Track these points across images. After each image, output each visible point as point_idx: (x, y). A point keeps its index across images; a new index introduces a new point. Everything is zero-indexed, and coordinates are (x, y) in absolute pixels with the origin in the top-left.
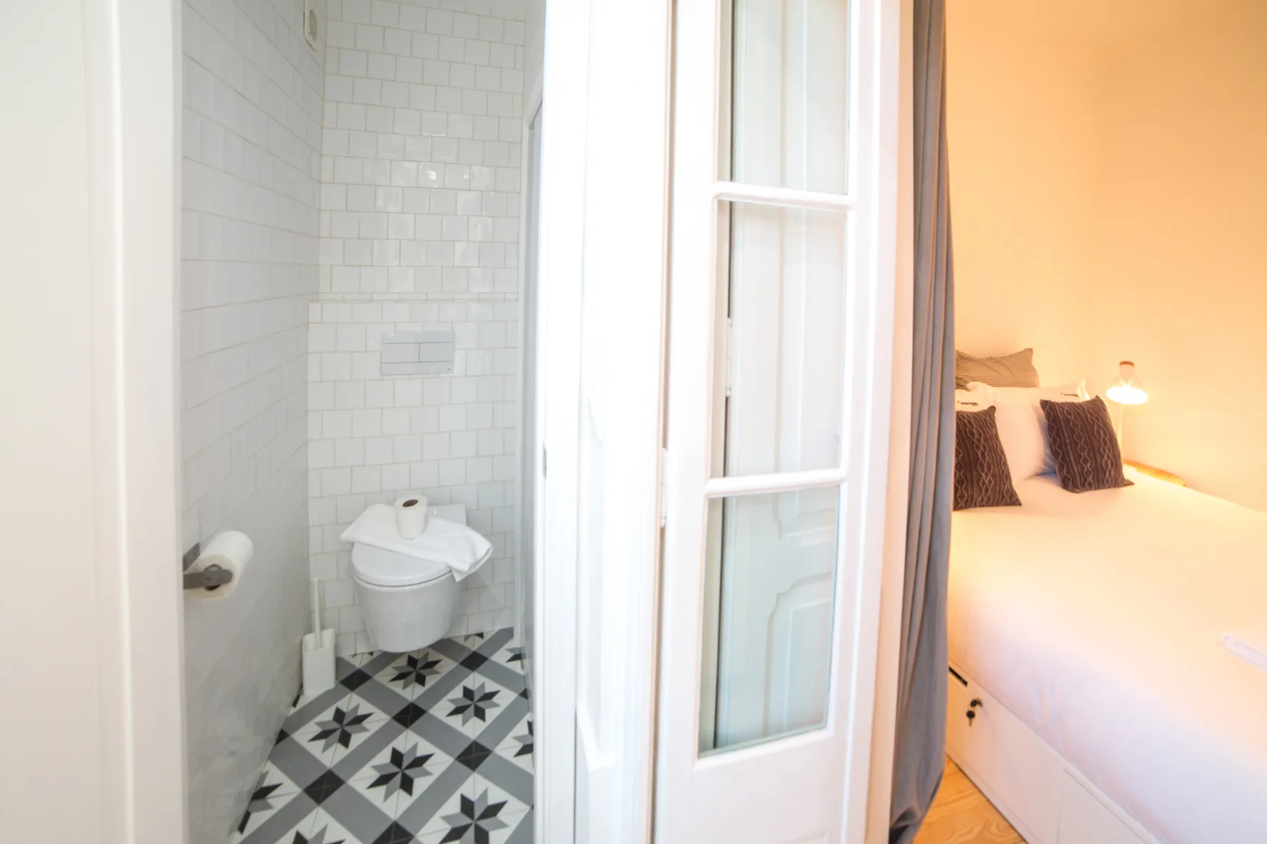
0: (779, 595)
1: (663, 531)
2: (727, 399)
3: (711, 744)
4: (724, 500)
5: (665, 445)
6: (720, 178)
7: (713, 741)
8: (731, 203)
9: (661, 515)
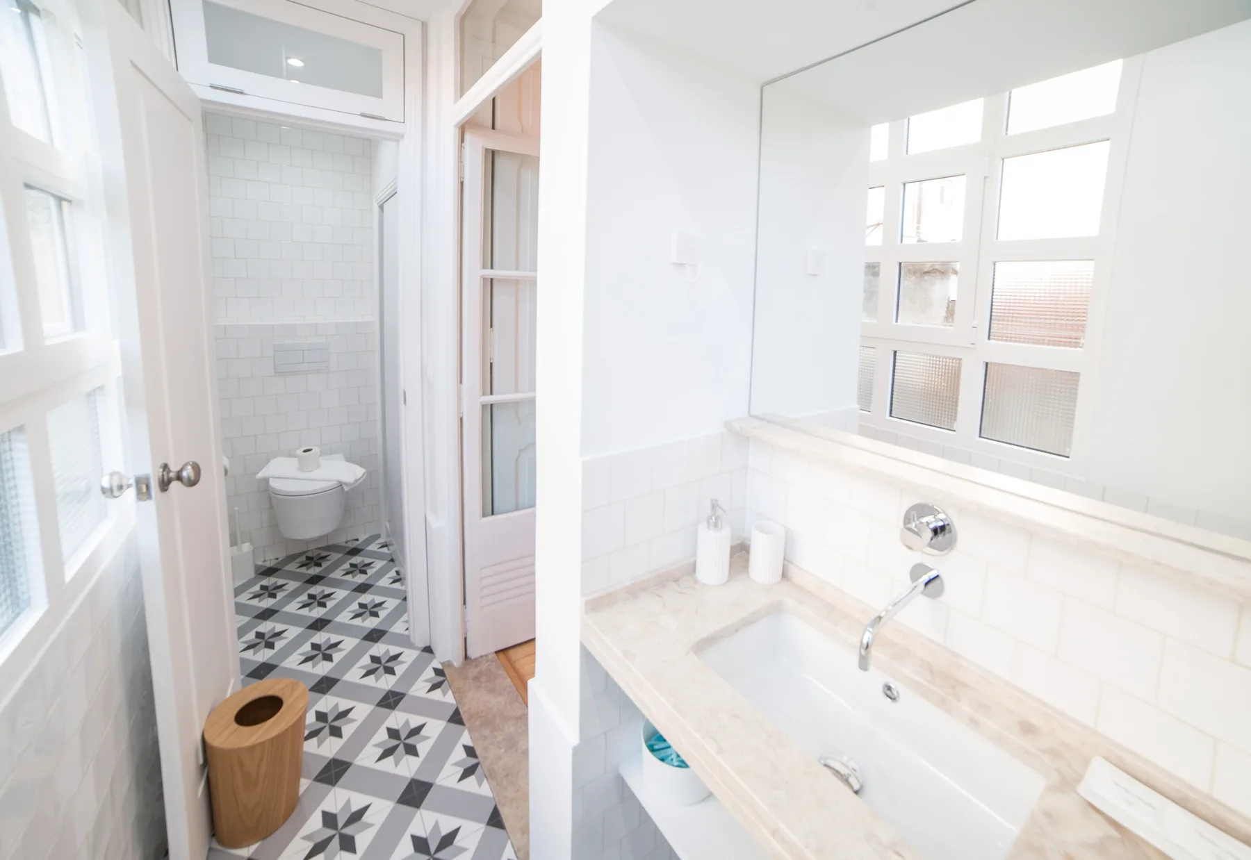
0: (520, 450)
1: (461, 419)
2: (491, 364)
3: (490, 513)
4: (492, 405)
5: (461, 382)
6: (484, 267)
7: (490, 509)
8: (492, 280)
9: (460, 412)
